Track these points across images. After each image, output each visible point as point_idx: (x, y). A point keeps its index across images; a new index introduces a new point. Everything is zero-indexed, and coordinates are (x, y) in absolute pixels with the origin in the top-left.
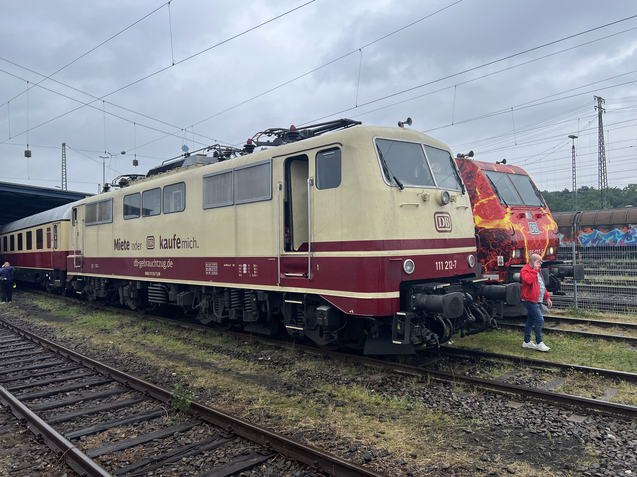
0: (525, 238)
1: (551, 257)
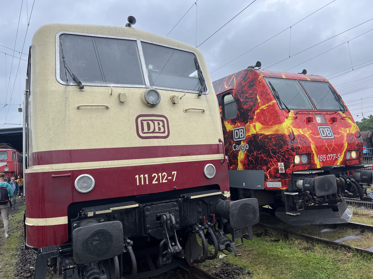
0: (312, 142)
1: (354, 161)
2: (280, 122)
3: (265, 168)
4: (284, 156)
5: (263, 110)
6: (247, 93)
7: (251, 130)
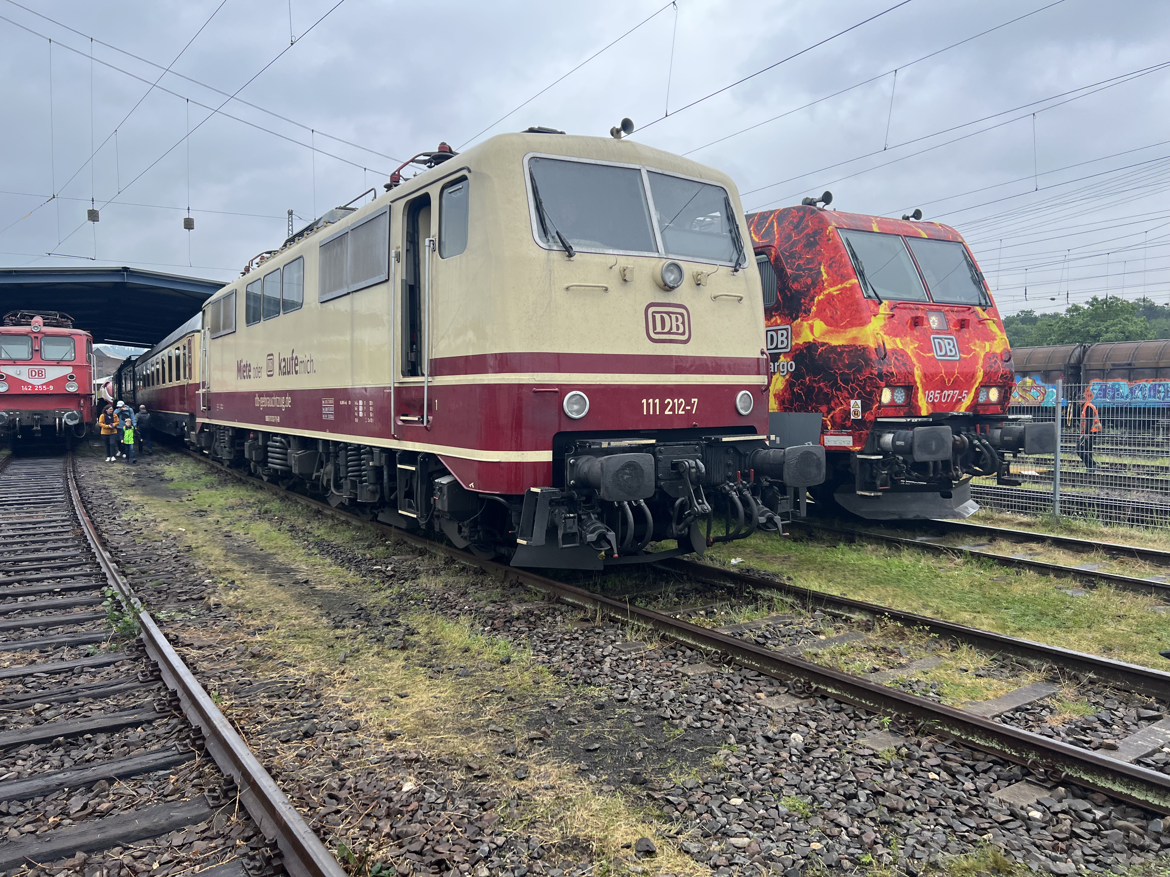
0: (917, 365)
1: (992, 408)
2: (863, 323)
3: (824, 408)
4: (863, 388)
5: (830, 296)
6: (800, 258)
7: (803, 335)
